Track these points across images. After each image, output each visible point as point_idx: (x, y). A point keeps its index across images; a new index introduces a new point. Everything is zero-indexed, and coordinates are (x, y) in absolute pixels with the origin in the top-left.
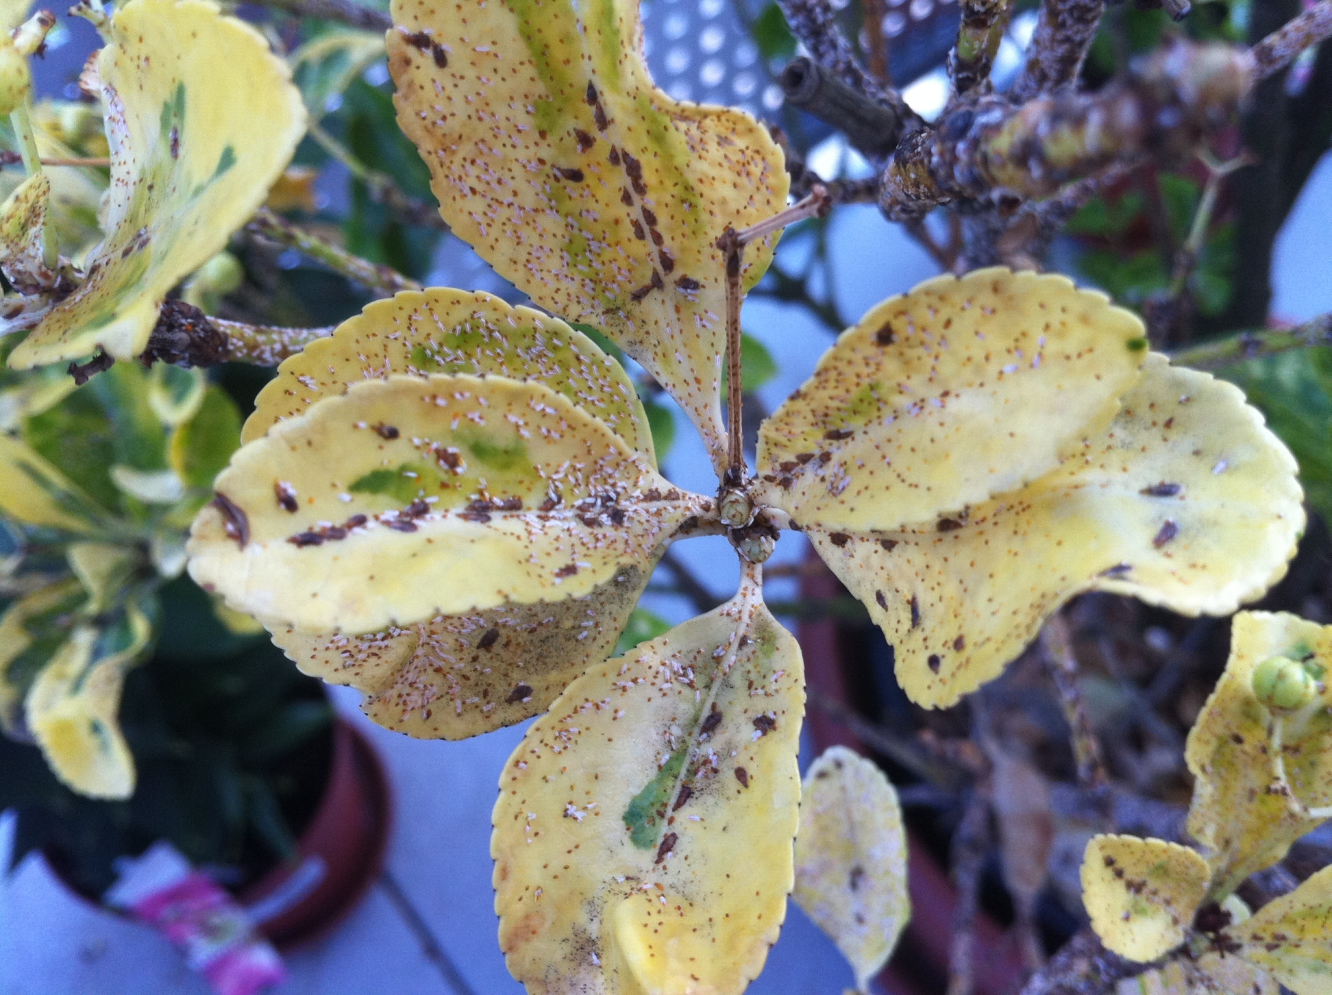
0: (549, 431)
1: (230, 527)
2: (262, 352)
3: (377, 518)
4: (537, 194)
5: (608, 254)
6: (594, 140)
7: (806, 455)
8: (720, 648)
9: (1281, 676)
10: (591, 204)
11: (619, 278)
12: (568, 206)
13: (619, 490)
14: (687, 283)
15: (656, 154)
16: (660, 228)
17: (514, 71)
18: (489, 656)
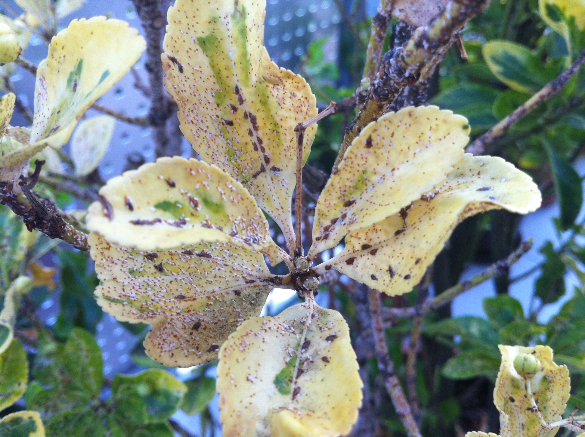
0: (233, 199)
1: (106, 211)
2: (77, 237)
3: (166, 221)
4: (216, 129)
5: (243, 158)
6: (238, 109)
7: (335, 219)
8: (303, 319)
9: (525, 359)
10: (236, 136)
11: (248, 167)
12: (228, 136)
13: (259, 237)
14: (275, 169)
15: (263, 111)
16: (264, 145)
17: (208, 79)
18: (197, 333)
